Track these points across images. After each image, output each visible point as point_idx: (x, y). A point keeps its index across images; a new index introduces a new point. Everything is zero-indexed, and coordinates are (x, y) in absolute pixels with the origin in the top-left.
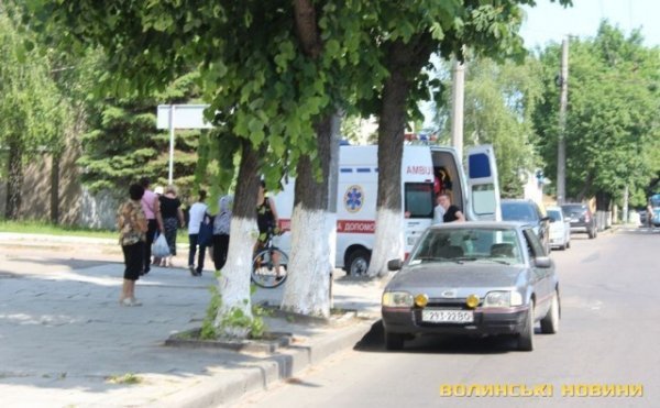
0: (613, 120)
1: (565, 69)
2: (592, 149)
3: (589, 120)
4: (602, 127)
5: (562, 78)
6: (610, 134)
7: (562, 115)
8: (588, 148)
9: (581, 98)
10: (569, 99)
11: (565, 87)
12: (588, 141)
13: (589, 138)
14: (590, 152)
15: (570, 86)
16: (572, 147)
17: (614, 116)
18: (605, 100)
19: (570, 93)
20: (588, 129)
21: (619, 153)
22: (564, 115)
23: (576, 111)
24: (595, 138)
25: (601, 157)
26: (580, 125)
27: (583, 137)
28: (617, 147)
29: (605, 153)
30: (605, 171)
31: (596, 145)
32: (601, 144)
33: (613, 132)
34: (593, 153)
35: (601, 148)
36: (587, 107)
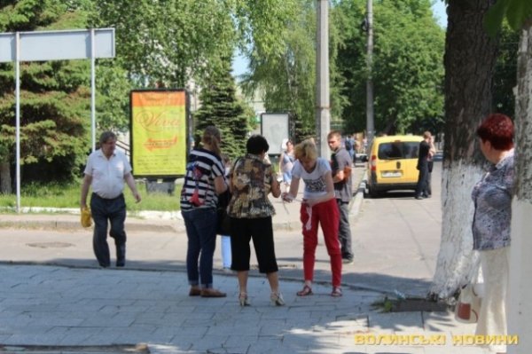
0: (418, 60)
1: (371, 15)
2: (399, 88)
3: (395, 61)
4: (407, 67)
5: (368, 24)
6: (414, 73)
7: (369, 57)
8: (396, 87)
9: (387, 41)
10: (374, 43)
11: (371, 32)
12: (396, 80)
13: (395, 77)
14: (396, 90)
15: (375, 31)
16: (381, 86)
17: (418, 57)
18: (409, 42)
19: (375, 38)
20: (395, 69)
21: (422, 91)
22: (371, 57)
23: (383, 53)
24: (401, 78)
25: (407, 94)
26: (387, 65)
27: (391, 77)
28: (420, 84)
29: (410, 91)
30: (410, 107)
31: (402, 84)
32: (406, 82)
33: (417, 71)
34: (399, 91)
35: (407, 86)
36: (393, 49)
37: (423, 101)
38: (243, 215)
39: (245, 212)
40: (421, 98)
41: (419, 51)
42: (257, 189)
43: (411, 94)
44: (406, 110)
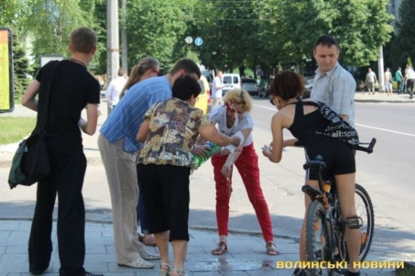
0: (164, 14)
3: (145, 15)
4: (156, 19)
8: (146, 36)
12: (146, 30)
14: (147, 39)
16: (134, 35)
17: (164, 11)
20: (145, 21)
21: (166, 39)
22: (125, 11)
23: (136, 8)
24: (151, 28)
25: (155, 42)
26: (139, 19)
27: (142, 28)
28: (165, 34)
29: (158, 39)
30: (157, 53)
31: (151, 33)
32: (155, 32)
33: (163, 23)
34: (149, 39)
35: (155, 35)
36: (143, 5)
37: (167, 48)
38: (151, 160)
39: (154, 156)
40: (165, 45)
41: (165, 6)
42: (175, 132)
43: (158, 42)
44: (154, 55)
